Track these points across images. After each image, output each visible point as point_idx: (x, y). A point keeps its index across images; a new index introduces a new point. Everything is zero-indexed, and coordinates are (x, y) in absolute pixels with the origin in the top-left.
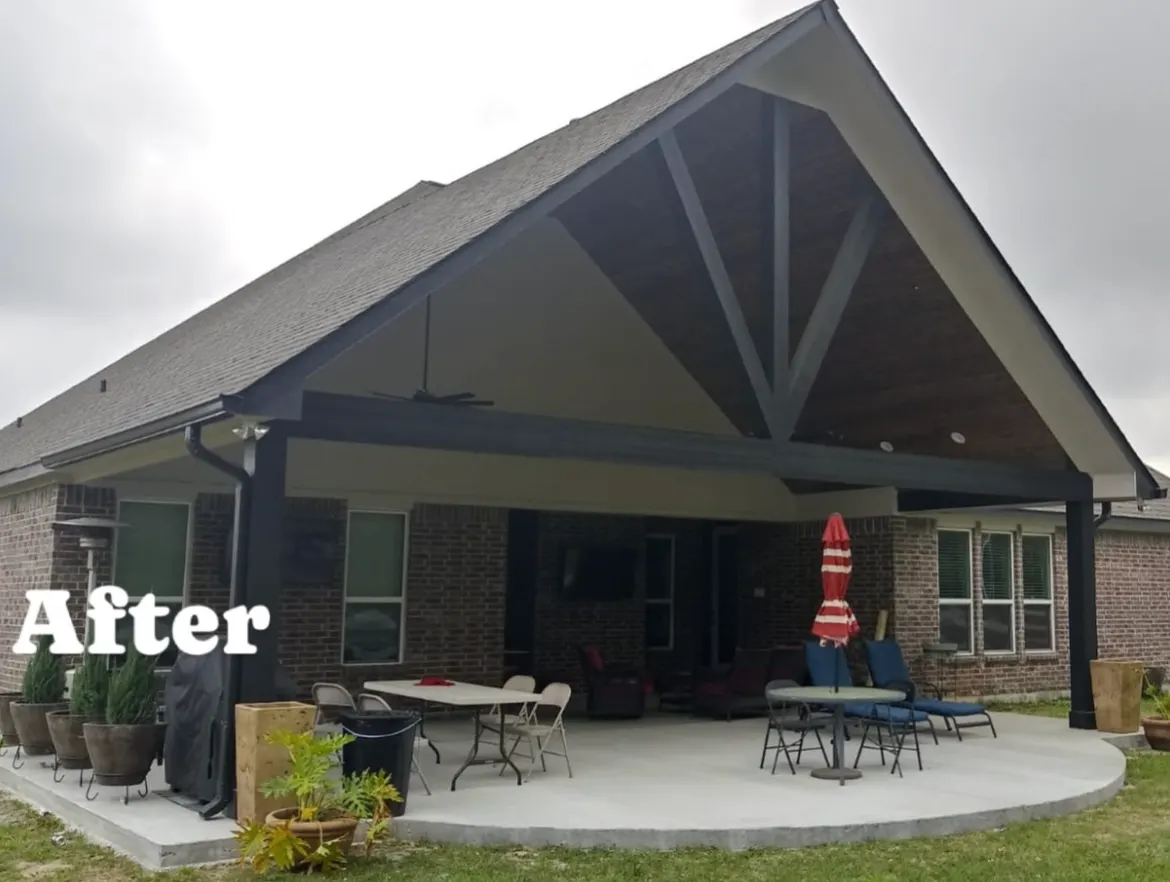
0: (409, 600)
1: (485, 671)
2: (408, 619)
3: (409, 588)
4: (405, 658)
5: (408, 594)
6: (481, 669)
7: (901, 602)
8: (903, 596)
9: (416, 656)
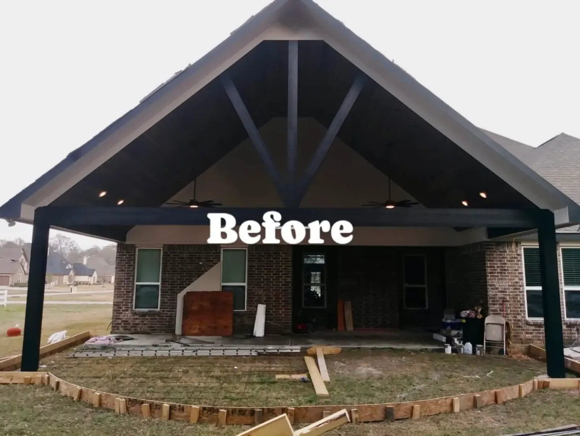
0: (248, 284)
1: (283, 315)
2: (247, 292)
3: (248, 279)
4: (247, 309)
5: (248, 282)
6: (281, 315)
7: (492, 289)
8: (494, 285)
9: (251, 308)
